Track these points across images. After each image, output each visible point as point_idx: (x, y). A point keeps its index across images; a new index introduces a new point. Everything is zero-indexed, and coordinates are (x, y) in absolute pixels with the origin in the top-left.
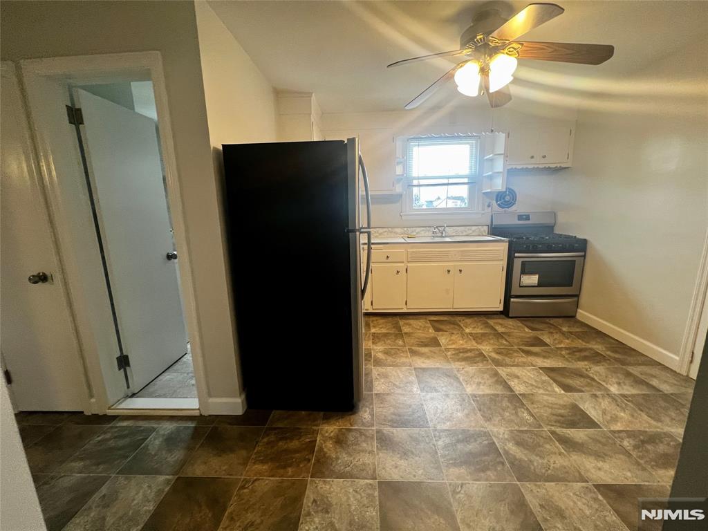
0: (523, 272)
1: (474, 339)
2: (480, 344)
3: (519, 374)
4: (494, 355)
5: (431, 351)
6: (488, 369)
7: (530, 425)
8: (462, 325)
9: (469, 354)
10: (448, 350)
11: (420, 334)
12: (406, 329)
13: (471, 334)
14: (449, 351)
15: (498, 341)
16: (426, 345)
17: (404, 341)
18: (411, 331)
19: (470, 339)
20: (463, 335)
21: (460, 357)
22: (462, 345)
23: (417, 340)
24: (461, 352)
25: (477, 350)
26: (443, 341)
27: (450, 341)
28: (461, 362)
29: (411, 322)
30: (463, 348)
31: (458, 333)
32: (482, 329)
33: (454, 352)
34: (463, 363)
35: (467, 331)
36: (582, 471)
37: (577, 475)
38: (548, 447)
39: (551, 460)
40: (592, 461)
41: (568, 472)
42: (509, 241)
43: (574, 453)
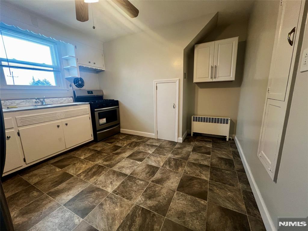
1: (90, 161)
2: (95, 161)
3: (122, 165)
4: (105, 163)
5: (68, 184)
6: (108, 172)
7: (145, 185)
8: (77, 156)
9: (94, 170)
10: (79, 175)
11: (50, 177)
12: (34, 180)
13: (86, 158)
14: (81, 176)
15: (102, 155)
16: (61, 182)
17: (38, 191)
18: (40, 179)
19: (88, 162)
20: (82, 162)
21: (90, 175)
22: (85, 167)
23: (50, 183)
24: (88, 172)
25: (96, 165)
26: (72, 172)
27: (76, 169)
28: (93, 177)
29: (36, 172)
30: (88, 169)
31: (78, 162)
32: (89, 153)
33: (84, 175)
34: (95, 177)
35: (82, 158)
36: (171, 189)
37: (171, 191)
38: (157, 189)
39: (163, 194)
40: (169, 182)
41: (169, 193)
42: (89, 103)
43: (164, 183)
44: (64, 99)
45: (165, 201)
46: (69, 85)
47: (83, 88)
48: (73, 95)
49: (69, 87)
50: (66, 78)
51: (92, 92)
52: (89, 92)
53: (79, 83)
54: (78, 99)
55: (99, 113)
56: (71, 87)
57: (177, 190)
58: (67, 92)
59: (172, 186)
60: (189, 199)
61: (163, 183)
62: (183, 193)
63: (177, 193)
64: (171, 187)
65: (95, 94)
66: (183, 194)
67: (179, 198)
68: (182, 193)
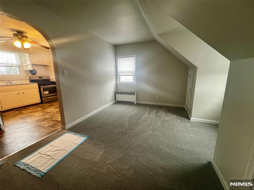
0: (44, 91)
42: (38, 83)
44: (24, 81)
46: (27, 74)
47: (36, 75)
48: (29, 79)
49: (27, 75)
50: (25, 70)
51: (41, 77)
52: (39, 77)
53: (33, 72)
54: (32, 81)
55: (43, 88)
56: (28, 75)
58: (25, 77)
65: (43, 78)
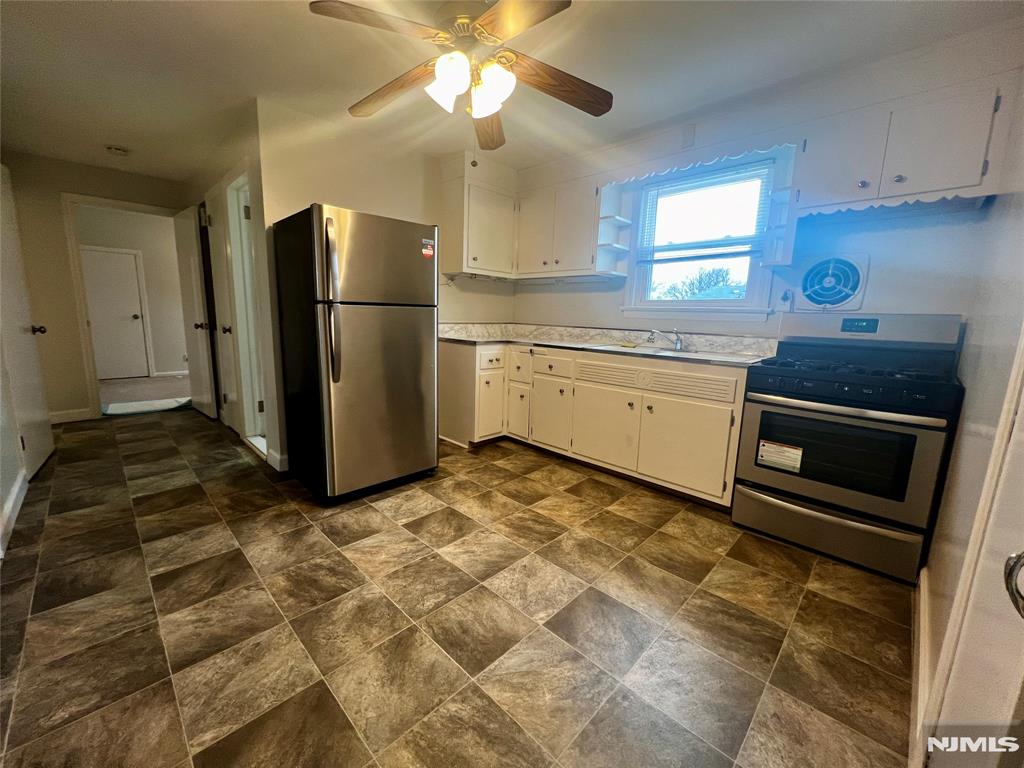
0: (766, 435)
10: (526, 511)
13: (606, 513)
22: (560, 515)
31: (589, 504)
36: (344, 668)
37: (334, 663)
38: (375, 631)
39: (347, 639)
40: (376, 674)
41: (331, 655)
43: (380, 656)
45: (322, 636)
51: (872, 325)
56: (788, 303)
57: (322, 681)
59: (350, 677)
60: (263, 699)
61: (384, 656)
62: (293, 694)
63: (312, 675)
64: (348, 672)
66: (293, 690)
67: (293, 674)
68: (299, 690)
